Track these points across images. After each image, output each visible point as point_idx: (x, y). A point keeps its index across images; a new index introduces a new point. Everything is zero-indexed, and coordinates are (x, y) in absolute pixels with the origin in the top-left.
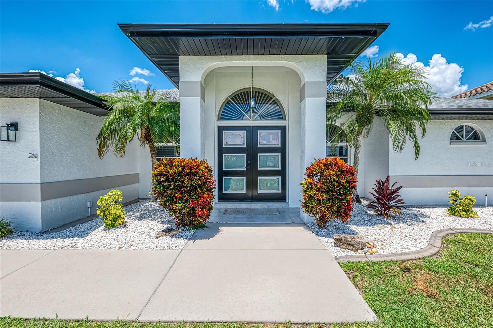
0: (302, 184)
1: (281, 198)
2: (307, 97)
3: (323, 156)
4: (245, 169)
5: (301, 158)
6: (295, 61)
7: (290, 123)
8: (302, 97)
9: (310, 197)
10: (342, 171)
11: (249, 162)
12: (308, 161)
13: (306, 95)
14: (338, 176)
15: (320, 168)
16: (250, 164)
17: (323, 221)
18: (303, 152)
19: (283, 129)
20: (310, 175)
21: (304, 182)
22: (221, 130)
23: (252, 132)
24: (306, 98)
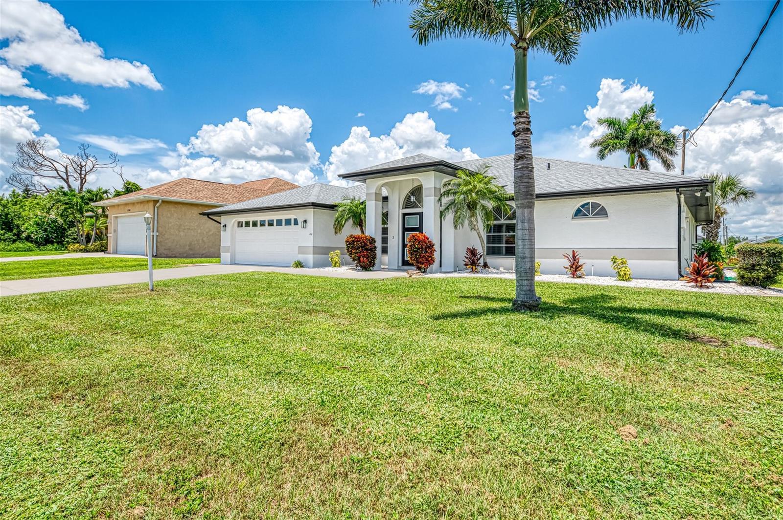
22: (404, 215)
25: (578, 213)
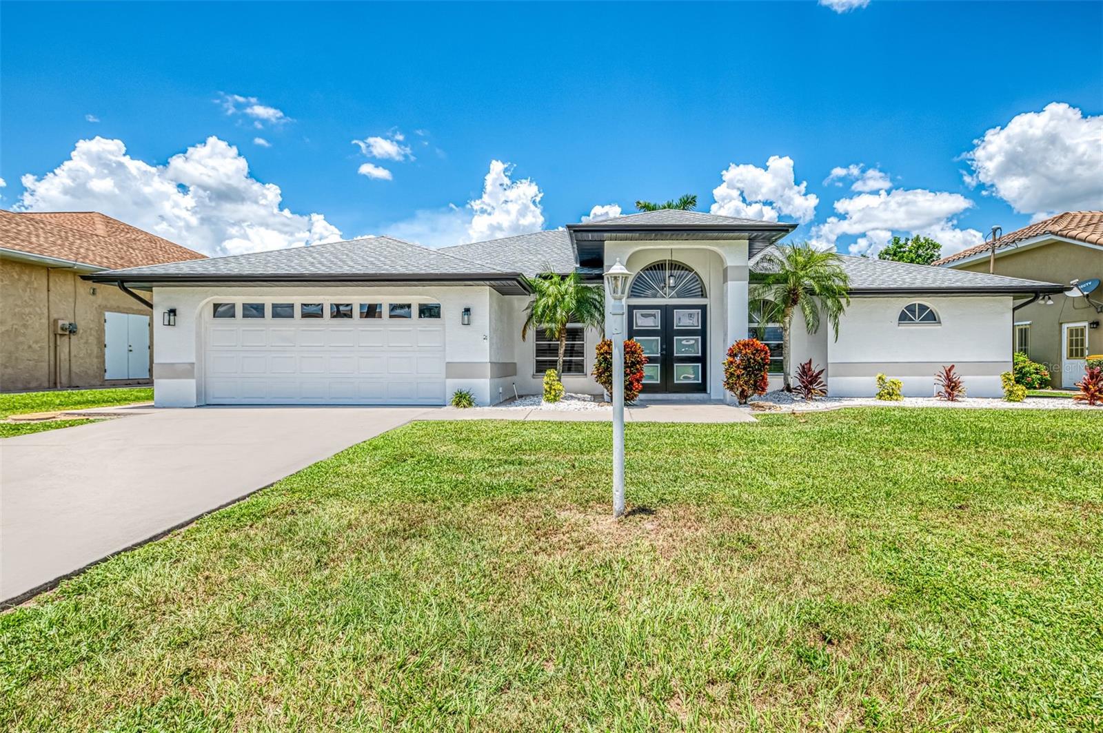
0: (724, 364)
1: (702, 388)
2: (731, 280)
3: (745, 337)
4: (659, 355)
5: (724, 341)
6: (717, 245)
7: (710, 302)
8: (725, 280)
9: (732, 374)
10: (757, 350)
11: (664, 346)
12: (731, 343)
13: (729, 279)
14: (754, 354)
15: (739, 348)
16: (666, 350)
17: (743, 396)
18: (726, 334)
19: (704, 308)
20: (732, 354)
21: (726, 361)
22: (631, 308)
23: (667, 312)
24: (729, 282)
25: (903, 318)
